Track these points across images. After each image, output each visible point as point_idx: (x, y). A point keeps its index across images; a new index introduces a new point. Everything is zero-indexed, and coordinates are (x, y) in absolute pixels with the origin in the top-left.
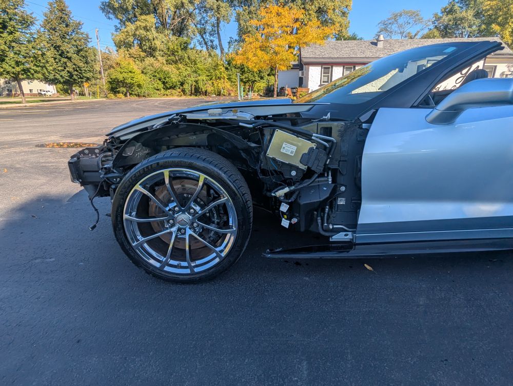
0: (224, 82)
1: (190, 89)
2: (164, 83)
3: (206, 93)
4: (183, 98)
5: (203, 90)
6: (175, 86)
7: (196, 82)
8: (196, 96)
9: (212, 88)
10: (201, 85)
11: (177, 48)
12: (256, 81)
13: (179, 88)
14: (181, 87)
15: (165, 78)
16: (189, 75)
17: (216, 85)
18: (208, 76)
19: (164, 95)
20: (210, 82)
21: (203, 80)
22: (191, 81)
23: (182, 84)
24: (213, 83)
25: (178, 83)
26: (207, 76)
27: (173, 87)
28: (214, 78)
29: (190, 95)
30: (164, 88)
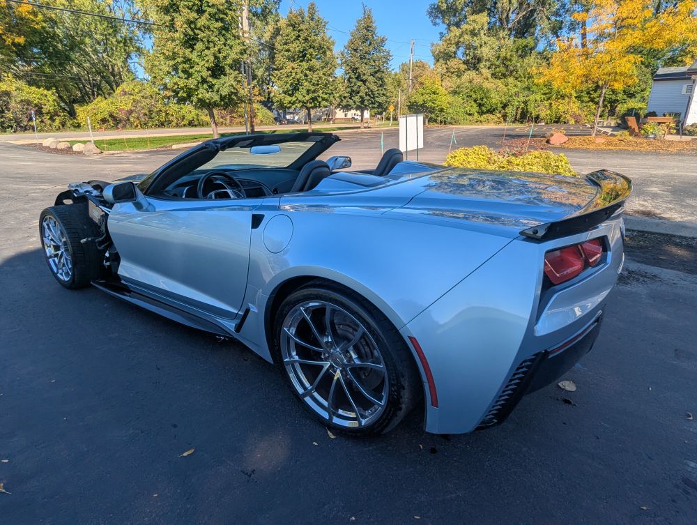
0: (568, 103)
1: (514, 113)
2: (480, 105)
3: (537, 119)
4: (503, 126)
5: (533, 114)
6: (494, 110)
7: (525, 103)
8: (522, 123)
9: (548, 112)
10: (531, 108)
11: (511, 56)
12: (618, 101)
13: (500, 112)
14: (503, 111)
15: (482, 99)
16: (517, 94)
17: (554, 107)
18: (545, 94)
19: (477, 122)
20: (547, 103)
21: (536, 100)
22: (517, 102)
23: (505, 106)
24: (551, 104)
25: (499, 105)
26: (543, 94)
27: (491, 111)
28: (554, 97)
29: (514, 122)
30: (478, 113)
